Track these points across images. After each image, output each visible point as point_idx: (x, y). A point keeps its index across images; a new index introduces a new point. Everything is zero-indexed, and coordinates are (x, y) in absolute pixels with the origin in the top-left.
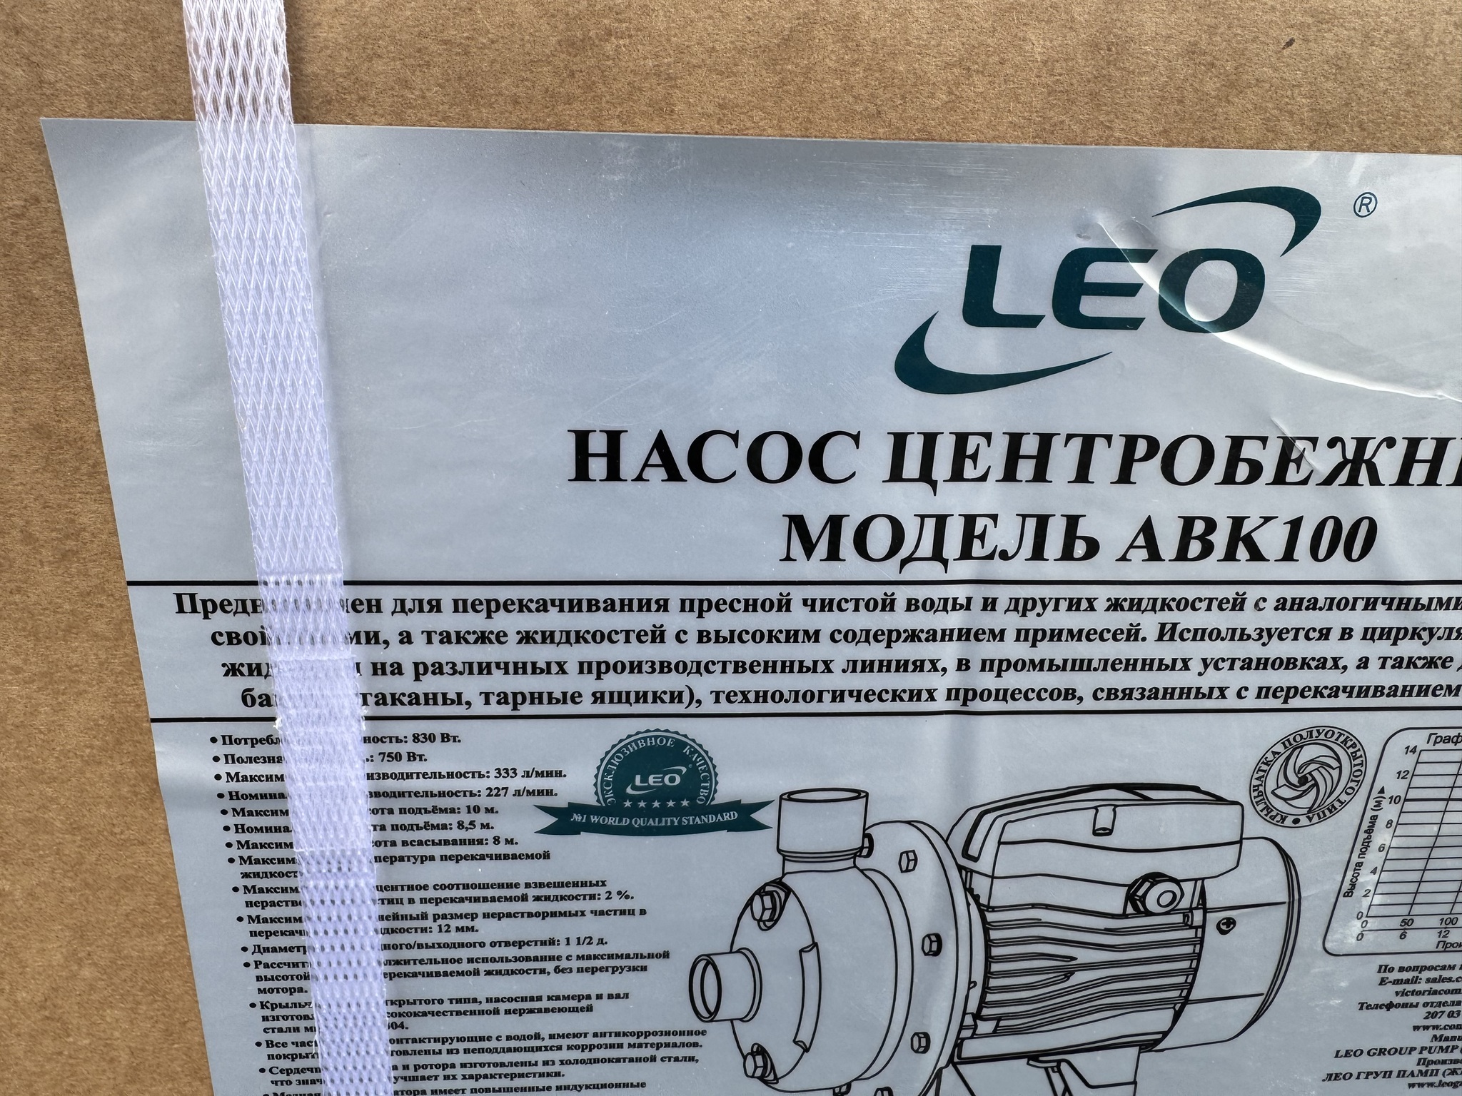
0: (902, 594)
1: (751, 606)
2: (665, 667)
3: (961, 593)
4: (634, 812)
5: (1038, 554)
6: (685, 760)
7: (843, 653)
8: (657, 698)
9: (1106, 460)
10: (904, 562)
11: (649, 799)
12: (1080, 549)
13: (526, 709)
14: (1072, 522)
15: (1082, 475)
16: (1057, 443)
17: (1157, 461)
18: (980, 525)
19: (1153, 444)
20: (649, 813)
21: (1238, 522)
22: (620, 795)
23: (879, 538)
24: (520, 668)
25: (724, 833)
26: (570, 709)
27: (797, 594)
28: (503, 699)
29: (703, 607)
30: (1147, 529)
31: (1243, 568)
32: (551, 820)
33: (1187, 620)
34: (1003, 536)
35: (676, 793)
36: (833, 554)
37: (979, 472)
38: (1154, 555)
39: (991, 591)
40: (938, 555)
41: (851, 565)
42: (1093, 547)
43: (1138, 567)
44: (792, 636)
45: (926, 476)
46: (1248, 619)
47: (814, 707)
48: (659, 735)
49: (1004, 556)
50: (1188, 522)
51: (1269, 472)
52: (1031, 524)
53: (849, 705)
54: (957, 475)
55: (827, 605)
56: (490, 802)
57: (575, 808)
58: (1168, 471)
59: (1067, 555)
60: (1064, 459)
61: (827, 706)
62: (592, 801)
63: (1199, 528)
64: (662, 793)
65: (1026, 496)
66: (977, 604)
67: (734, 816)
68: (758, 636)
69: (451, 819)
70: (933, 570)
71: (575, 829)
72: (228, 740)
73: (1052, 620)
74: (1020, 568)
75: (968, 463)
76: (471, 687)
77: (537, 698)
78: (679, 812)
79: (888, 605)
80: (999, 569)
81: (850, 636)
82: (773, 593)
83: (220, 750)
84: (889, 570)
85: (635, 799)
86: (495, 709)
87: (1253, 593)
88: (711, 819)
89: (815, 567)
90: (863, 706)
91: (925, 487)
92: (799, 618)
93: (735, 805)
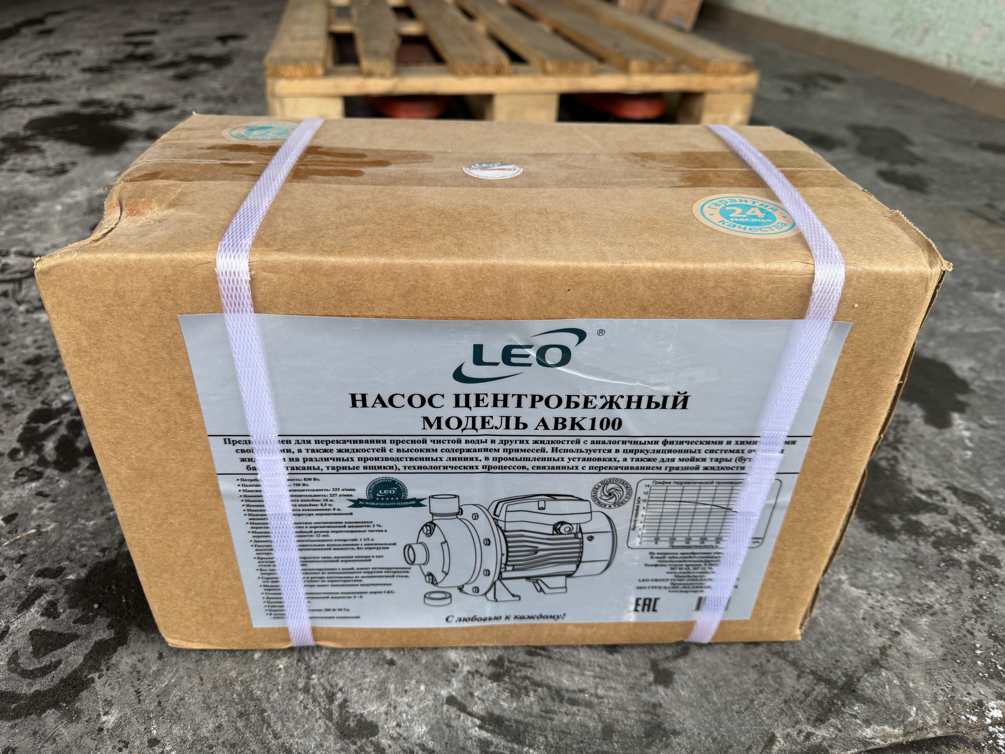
0: (463, 439)
1: (413, 442)
2: (387, 459)
3: (483, 438)
4: (380, 501)
5: (507, 427)
6: (396, 486)
7: (445, 455)
8: (385, 468)
9: (526, 402)
10: (463, 430)
11: (385, 497)
12: (521, 426)
13: (341, 471)
14: (518, 419)
15: (519, 405)
16: (509, 397)
17: (543, 401)
18: (487, 420)
19: (541, 398)
20: (385, 501)
21: (573, 419)
22: (375, 497)
23: (454, 423)
24: (338, 459)
25: (411, 508)
26: (356, 471)
27: (428, 439)
28: (333, 468)
29: (398, 442)
30: (543, 420)
31: (577, 431)
32: (352, 503)
33: (560, 446)
34: (496, 422)
35: (394, 496)
36: (439, 427)
37: (485, 404)
38: (546, 428)
39: (493, 438)
40: (474, 427)
41: (445, 430)
42: (525, 426)
43: (541, 431)
44: (428, 450)
45: (467, 405)
46: (581, 446)
47: (438, 471)
48: (386, 478)
49: (496, 428)
50: (557, 419)
51: (582, 404)
52: (504, 419)
53: (449, 470)
54: (478, 405)
55: (439, 442)
56: (331, 498)
57: (359, 500)
58: (547, 404)
59: (517, 427)
60: (512, 401)
61: (442, 470)
62: (365, 497)
63: (560, 421)
64: (389, 496)
65: (501, 411)
66: (489, 441)
67: (414, 502)
68: (416, 450)
69: (319, 503)
70: (474, 432)
71: (361, 506)
72: (242, 480)
73: (514, 446)
74: (502, 431)
75: (481, 402)
76: (323, 465)
77: (344, 468)
78: (395, 501)
79: (459, 442)
80: (494, 431)
81: (448, 451)
82: (421, 438)
83: (240, 483)
84: (459, 432)
85: (380, 498)
86: (330, 471)
87: (582, 439)
88: (407, 503)
89: (434, 431)
90: (454, 471)
91: (467, 409)
92: (430, 445)
93: (414, 499)
